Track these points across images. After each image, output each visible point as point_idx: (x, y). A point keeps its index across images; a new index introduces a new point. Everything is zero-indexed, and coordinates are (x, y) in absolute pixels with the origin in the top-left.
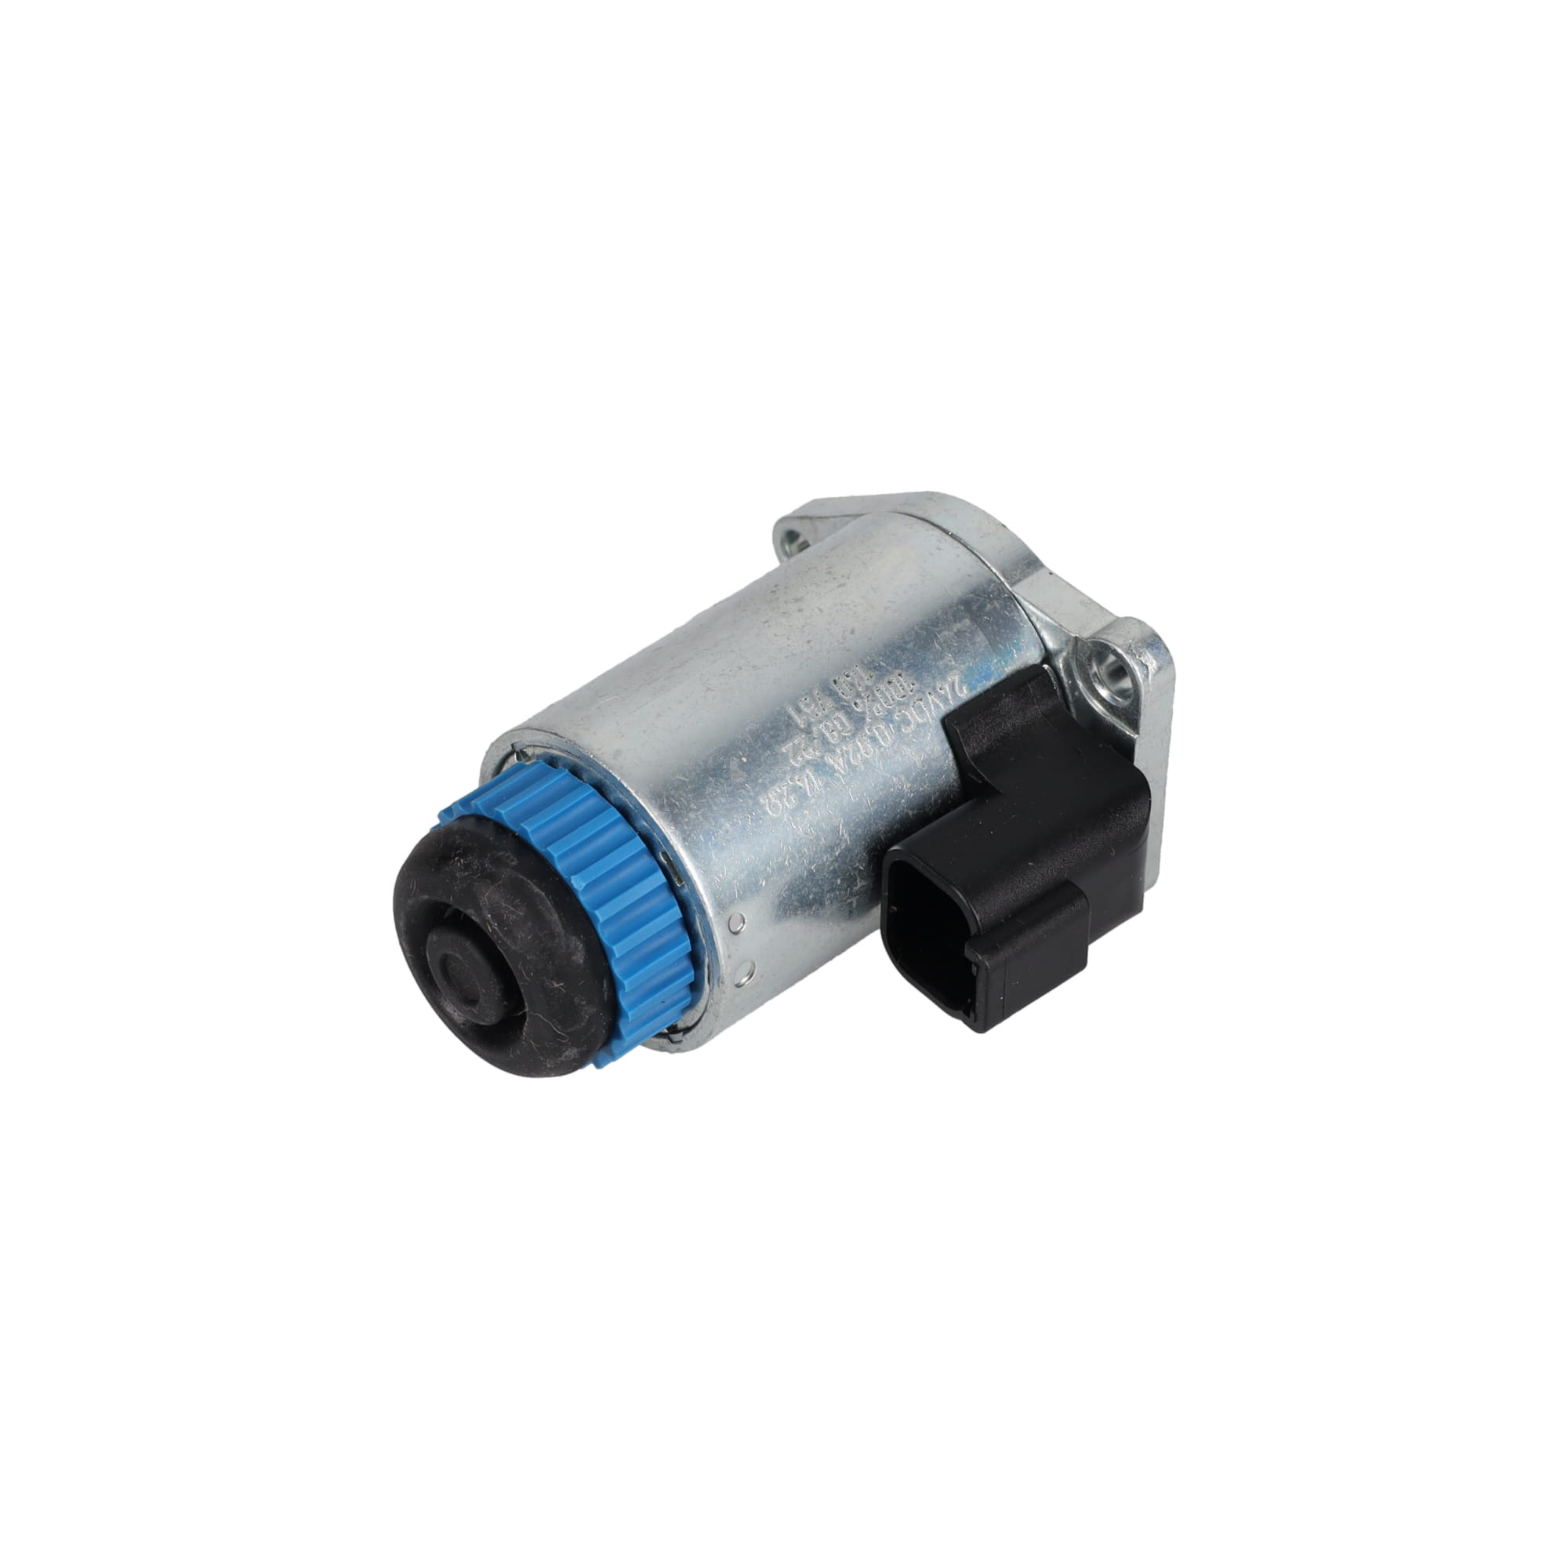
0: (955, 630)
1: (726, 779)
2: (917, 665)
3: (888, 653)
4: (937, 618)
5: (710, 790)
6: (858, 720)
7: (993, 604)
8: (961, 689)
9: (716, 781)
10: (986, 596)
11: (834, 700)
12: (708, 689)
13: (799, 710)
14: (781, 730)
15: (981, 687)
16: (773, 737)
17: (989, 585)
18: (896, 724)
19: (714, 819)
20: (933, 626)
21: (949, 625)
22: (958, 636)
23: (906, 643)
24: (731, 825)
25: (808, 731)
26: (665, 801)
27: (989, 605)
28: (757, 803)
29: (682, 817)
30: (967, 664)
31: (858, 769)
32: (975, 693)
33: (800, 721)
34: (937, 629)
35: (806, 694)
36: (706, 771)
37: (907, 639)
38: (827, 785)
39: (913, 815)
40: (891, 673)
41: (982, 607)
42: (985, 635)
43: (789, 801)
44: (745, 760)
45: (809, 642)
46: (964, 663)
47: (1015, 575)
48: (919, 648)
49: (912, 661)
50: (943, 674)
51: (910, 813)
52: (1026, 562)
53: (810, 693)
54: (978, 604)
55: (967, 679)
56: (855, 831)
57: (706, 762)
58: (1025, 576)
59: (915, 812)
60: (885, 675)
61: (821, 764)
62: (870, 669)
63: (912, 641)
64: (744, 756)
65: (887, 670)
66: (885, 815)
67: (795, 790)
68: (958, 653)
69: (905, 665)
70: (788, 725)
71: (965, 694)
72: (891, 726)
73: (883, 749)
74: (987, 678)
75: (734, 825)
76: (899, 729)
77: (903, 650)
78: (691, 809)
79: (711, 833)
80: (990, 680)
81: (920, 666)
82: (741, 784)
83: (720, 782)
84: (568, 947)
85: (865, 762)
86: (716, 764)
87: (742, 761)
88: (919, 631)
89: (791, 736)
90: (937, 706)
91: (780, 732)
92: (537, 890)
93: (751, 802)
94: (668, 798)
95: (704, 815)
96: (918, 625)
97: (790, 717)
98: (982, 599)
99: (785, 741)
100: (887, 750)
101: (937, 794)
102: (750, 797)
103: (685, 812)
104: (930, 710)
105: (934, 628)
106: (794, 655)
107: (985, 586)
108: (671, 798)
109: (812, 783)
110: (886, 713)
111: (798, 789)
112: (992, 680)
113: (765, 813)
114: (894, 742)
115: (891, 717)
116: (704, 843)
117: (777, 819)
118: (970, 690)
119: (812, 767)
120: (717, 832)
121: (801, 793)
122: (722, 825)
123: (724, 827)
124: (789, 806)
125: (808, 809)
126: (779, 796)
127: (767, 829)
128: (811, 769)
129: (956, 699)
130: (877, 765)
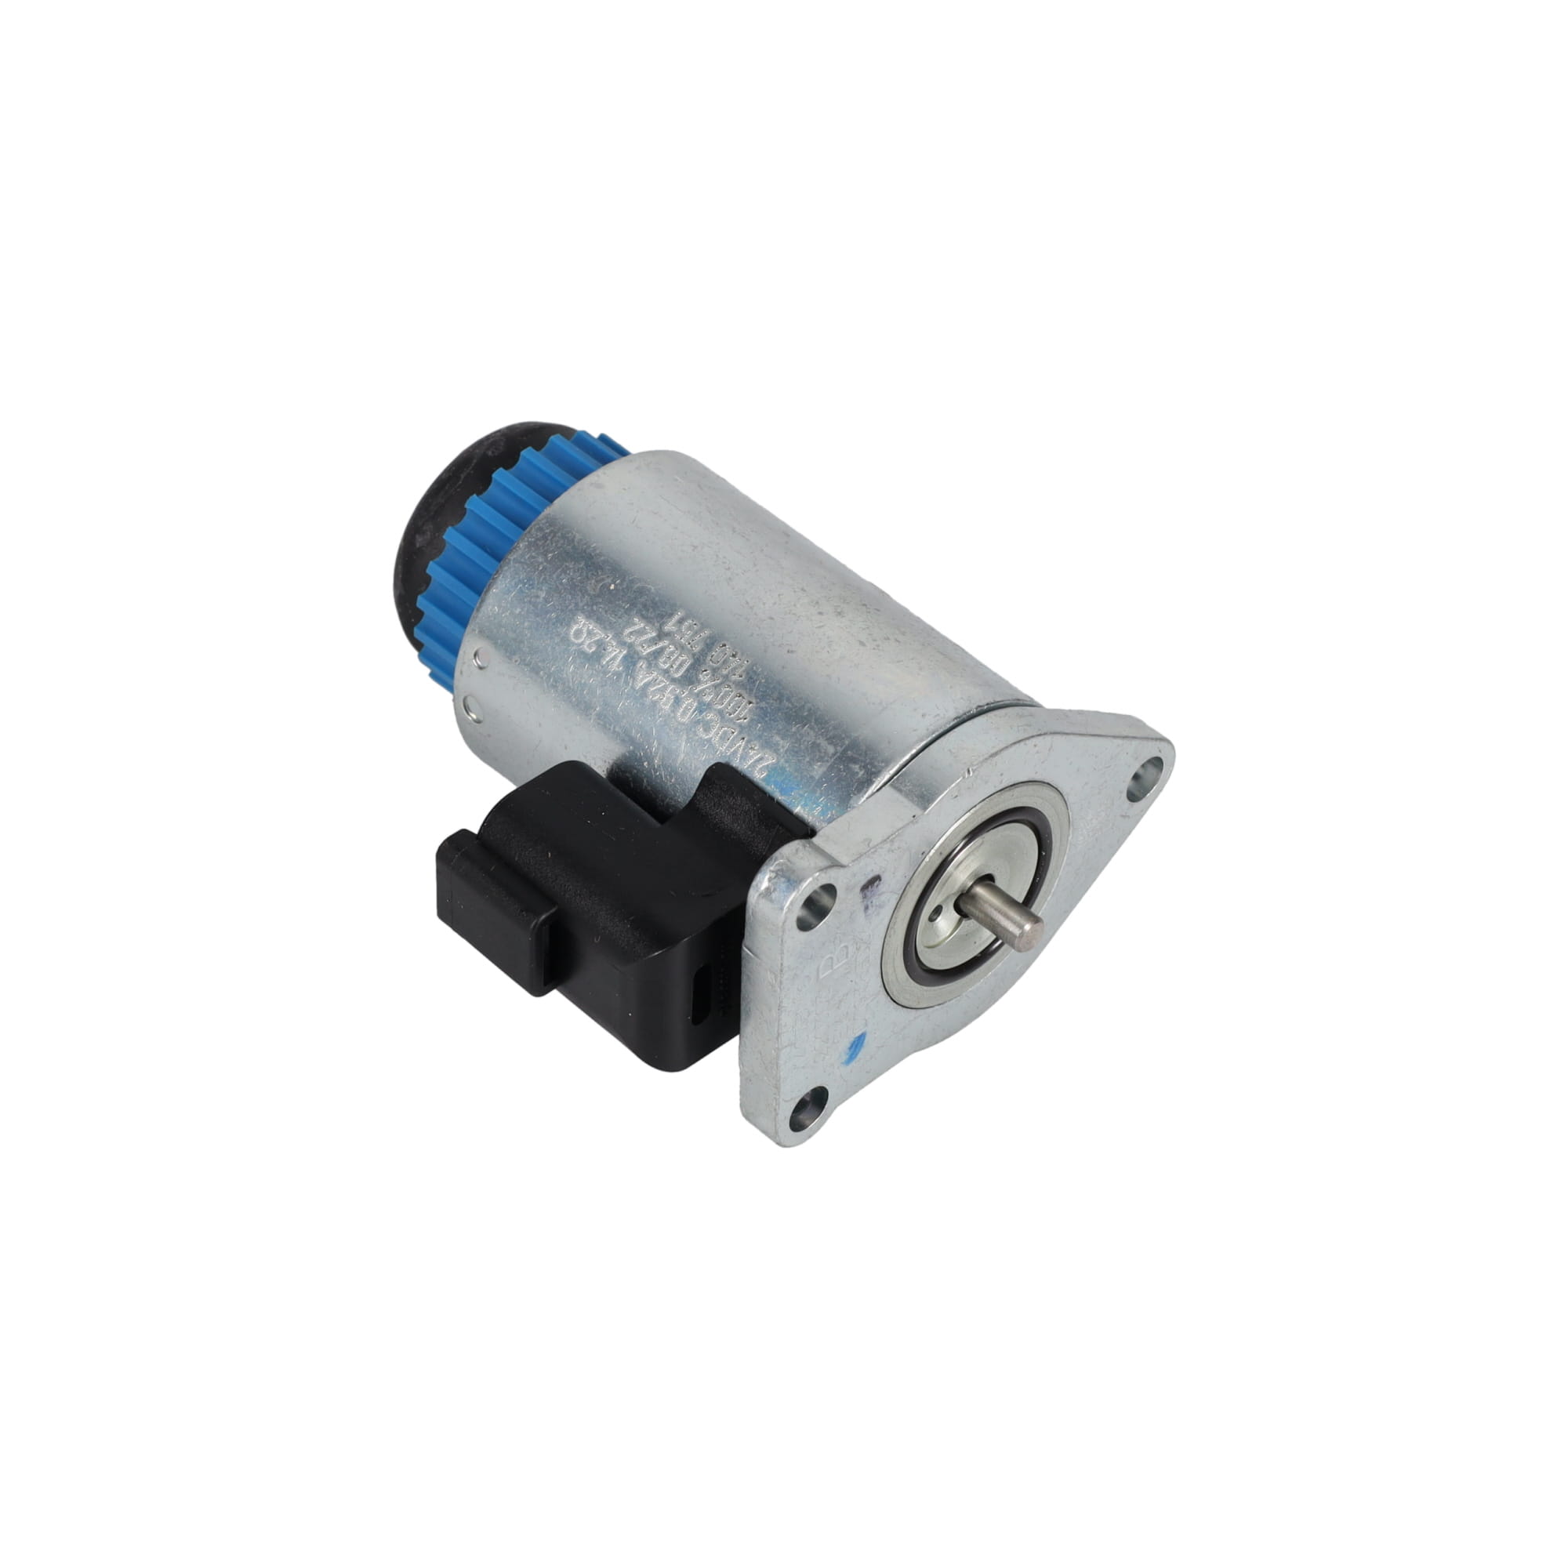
0: (818, 741)
1: (587, 577)
2: (767, 716)
3: (772, 686)
4: (826, 722)
5: (571, 566)
6: (689, 680)
7: (861, 770)
8: (762, 770)
9: (582, 568)
10: (868, 761)
11: (703, 650)
12: (695, 547)
13: (681, 622)
14: (654, 610)
15: (771, 789)
16: (645, 606)
17: (882, 762)
18: (700, 718)
19: (545, 579)
20: (816, 720)
21: (822, 734)
22: (812, 747)
23: (788, 700)
24: (544, 598)
25: (661, 635)
26: (548, 531)
27: (857, 766)
28: (573, 613)
29: (536, 550)
30: (787, 765)
31: (645, 699)
32: (763, 784)
33: (670, 626)
34: (813, 724)
35: (702, 624)
36: (590, 557)
37: (793, 700)
38: (618, 675)
40: (750, 694)
41: (854, 760)
42: (825, 773)
43: (590, 646)
44: (612, 587)
45: (771, 618)
46: (786, 762)
47: (906, 785)
48: (786, 713)
49: (769, 710)
50: (767, 745)
52: (925, 793)
53: (703, 627)
54: (855, 756)
55: (773, 770)
57: (600, 555)
58: (907, 796)
60: (746, 689)
61: (634, 660)
62: (748, 673)
63: (793, 705)
64: (616, 585)
65: (751, 690)
67: (601, 645)
68: (794, 752)
69: (763, 704)
70: (662, 616)
71: (758, 776)
72: (698, 713)
73: (672, 715)
74: (782, 791)
75: (546, 601)
76: (698, 722)
77: (780, 699)
78: (546, 555)
79: (531, 583)
80: (782, 795)
81: (767, 719)
82: (586, 591)
83: (582, 572)
85: (654, 703)
86: (600, 564)
87: (610, 585)
88: (806, 708)
89: (651, 622)
90: (735, 752)
91: (651, 610)
93: (572, 606)
94: (552, 532)
95: (545, 568)
96: (813, 706)
97: (671, 615)
98: (863, 759)
99: (643, 617)
100: (675, 721)
102: (577, 604)
103: (542, 551)
104: (730, 747)
105: (813, 721)
107: (879, 758)
108: (552, 535)
109: (613, 659)
110: (708, 704)
111: (602, 647)
112: (783, 798)
113: (569, 626)
114: (683, 724)
115: (706, 710)
116: (520, 580)
117: (568, 640)
118: (764, 779)
119: (628, 652)
120: (533, 588)
121: (600, 652)
122: (541, 590)
123: (540, 593)
124: (585, 647)
125: (590, 667)
126: (590, 633)
127: (556, 635)
128: (625, 652)
129: (750, 769)
130: (657, 717)
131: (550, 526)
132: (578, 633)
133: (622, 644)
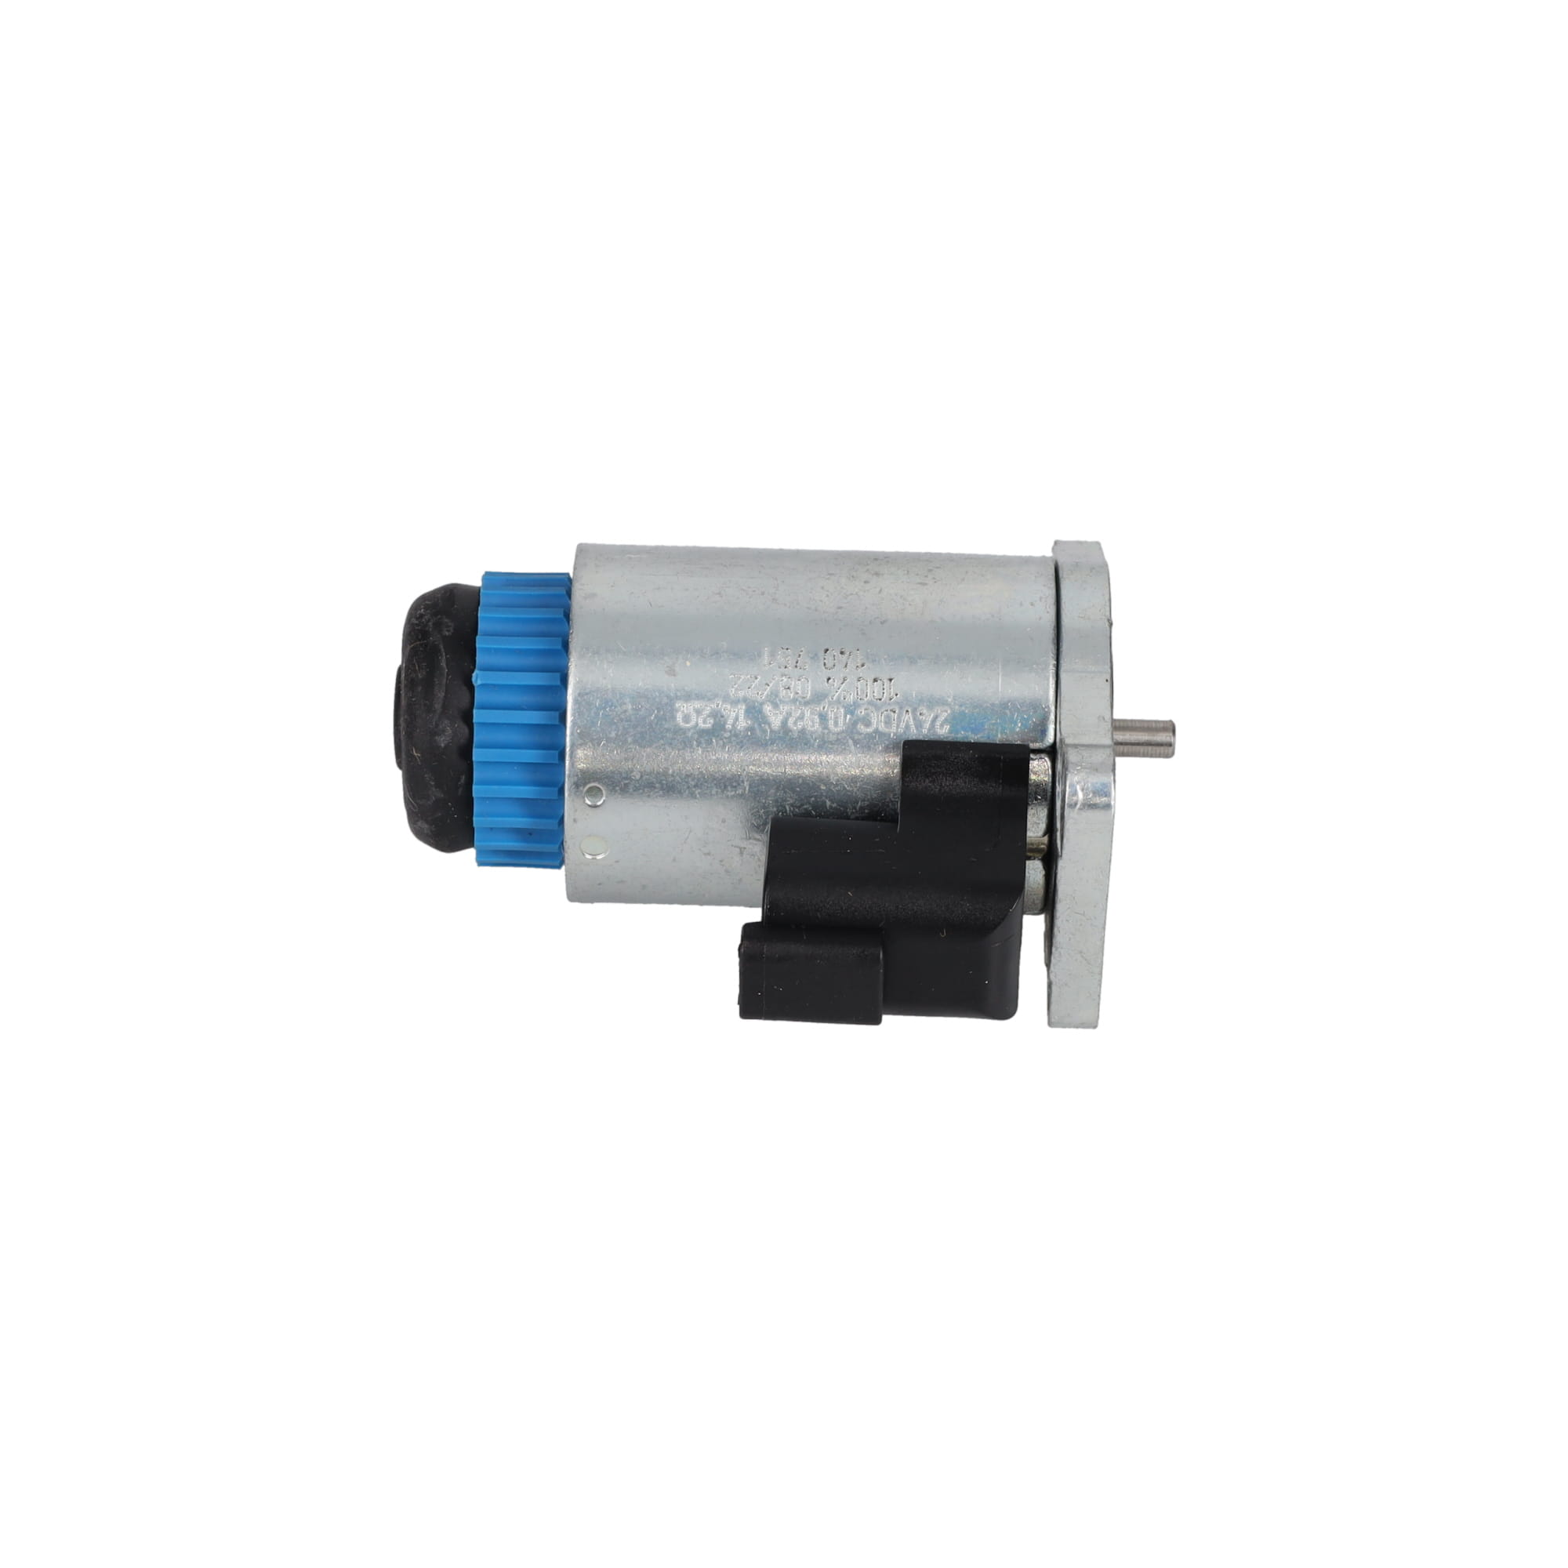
0: (975, 674)
1: (658, 669)
3: (896, 656)
5: (637, 669)
6: (819, 694)
7: (1030, 674)
8: (942, 726)
9: (648, 665)
10: (1030, 664)
11: (813, 665)
12: (719, 594)
13: (773, 655)
14: (744, 659)
15: (963, 735)
16: (729, 660)
18: (855, 718)
21: (972, 667)
22: (973, 681)
23: (920, 658)
24: (633, 709)
25: (766, 675)
27: (1025, 673)
28: (671, 705)
30: (964, 709)
31: (790, 734)
32: (951, 737)
34: (959, 664)
35: (792, 645)
36: (647, 653)
37: (924, 656)
38: (751, 729)
39: (831, 807)
40: (884, 673)
41: (1018, 670)
42: (1002, 694)
43: (704, 722)
44: (688, 664)
45: (840, 608)
46: (961, 707)
48: (929, 670)
49: (912, 675)
50: (933, 704)
51: (828, 803)
53: (794, 647)
54: (1016, 666)
55: (954, 721)
56: (758, 786)
57: (653, 645)
58: (1084, 670)
59: (834, 805)
60: (877, 670)
61: (757, 709)
62: (867, 659)
63: (927, 660)
64: (690, 660)
65: (883, 669)
66: (798, 789)
67: (716, 715)
68: (961, 694)
69: (902, 674)
70: (754, 659)
72: (848, 716)
73: (826, 731)
74: (974, 731)
75: (636, 710)
76: (855, 723)
77: (912, 662)
79: (610, 703)
80: (976, 734)
81: (915, 684)
83: (650, 668)
84: (437, 725)
85: (802, 732)
86: (662, 650)
87: (685, 663)
89: (748, 671)
90: (907, 727)
92: (443, 664)
93: (665, 701)
97: (760, 654)
98: (1024, 664)
100: (831, 735)
101: (867, 803)
102: (668, 696)
104: (899, 726)
105: (956, 662)
106: (816, 610)
107: (1036, 656)
109: (737, 719)
110: (854, 703)
111: (719, 716)
112: (979, 736)
113: (674, 718)
114: (843, 732)
115: (855, 709)
116: (598, 709)
117: (681, 729)
118: (951, 732)
119: (746, 705)
120: (616, 707)
121: (720, 720)
122: (625, 704)
123: (624, 707)
124: (702, 725)
125: (718, 739)
126: (698, 712)
127: (666, 732)
128: (744, 707)
129: (931, 732)
130: (812, 741)
131: (587, 649)
132: (687, 719)
133: (735, 703)
